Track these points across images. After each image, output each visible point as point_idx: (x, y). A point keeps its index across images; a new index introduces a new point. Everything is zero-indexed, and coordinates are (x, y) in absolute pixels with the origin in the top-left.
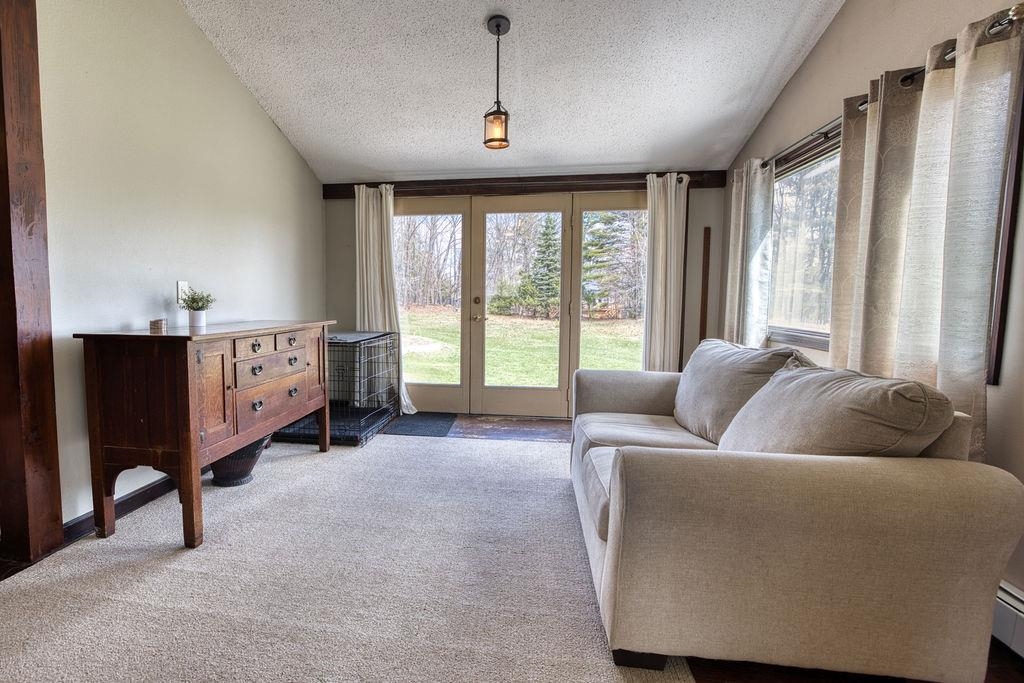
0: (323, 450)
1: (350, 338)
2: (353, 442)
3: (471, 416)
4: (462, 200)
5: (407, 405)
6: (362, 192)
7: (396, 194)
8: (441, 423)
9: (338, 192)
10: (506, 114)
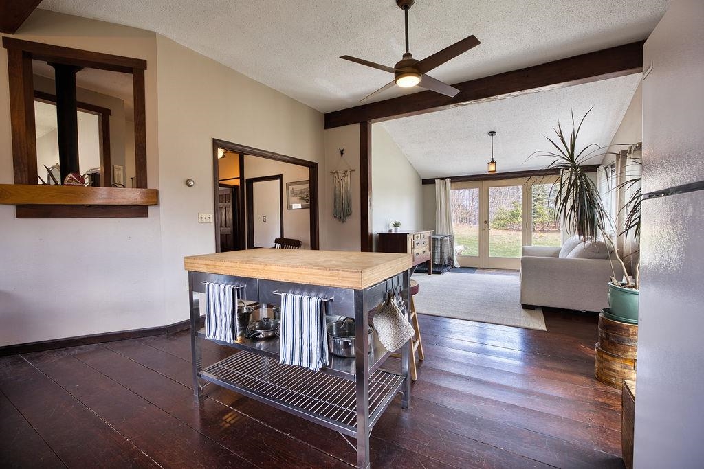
0: (430, 274)
1: (436, 236)
2: (439, 273)
3: (483, 269)
4: (479, 183)
5: (456, 264)
6: (438, 182)
7: (451, 182)
8: (472, 270)
9: (428, 182)
10: (495, 163)
